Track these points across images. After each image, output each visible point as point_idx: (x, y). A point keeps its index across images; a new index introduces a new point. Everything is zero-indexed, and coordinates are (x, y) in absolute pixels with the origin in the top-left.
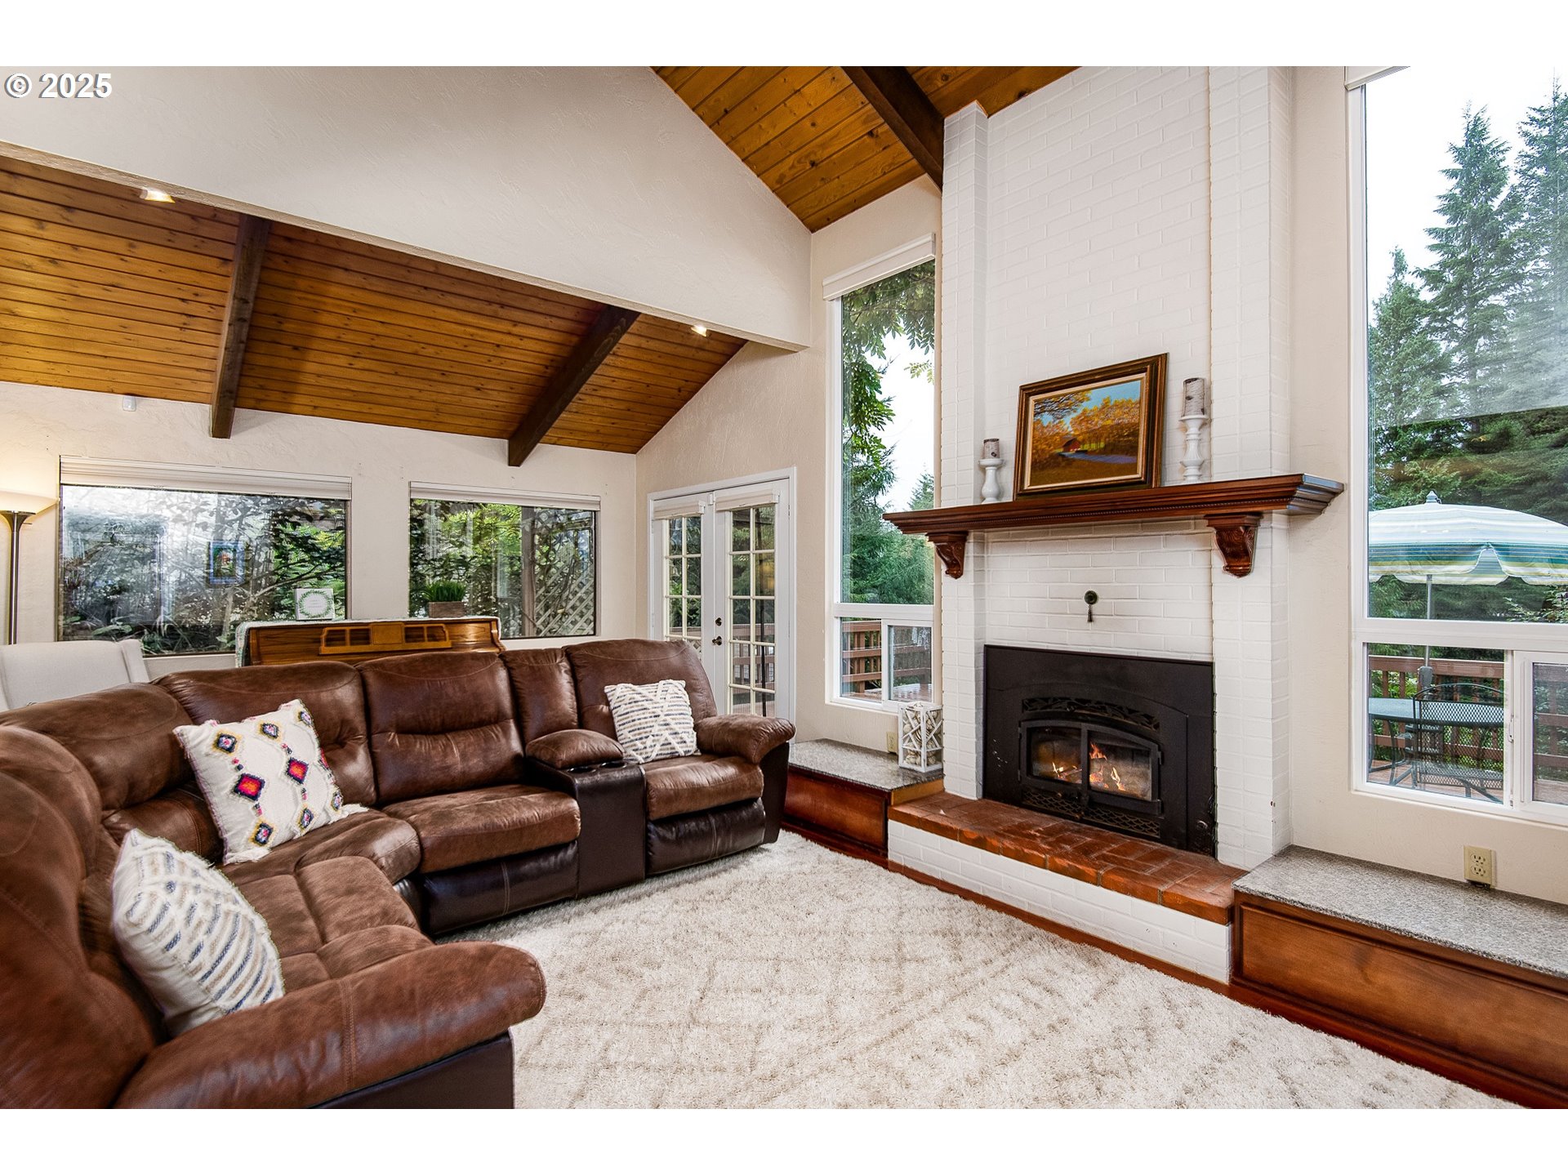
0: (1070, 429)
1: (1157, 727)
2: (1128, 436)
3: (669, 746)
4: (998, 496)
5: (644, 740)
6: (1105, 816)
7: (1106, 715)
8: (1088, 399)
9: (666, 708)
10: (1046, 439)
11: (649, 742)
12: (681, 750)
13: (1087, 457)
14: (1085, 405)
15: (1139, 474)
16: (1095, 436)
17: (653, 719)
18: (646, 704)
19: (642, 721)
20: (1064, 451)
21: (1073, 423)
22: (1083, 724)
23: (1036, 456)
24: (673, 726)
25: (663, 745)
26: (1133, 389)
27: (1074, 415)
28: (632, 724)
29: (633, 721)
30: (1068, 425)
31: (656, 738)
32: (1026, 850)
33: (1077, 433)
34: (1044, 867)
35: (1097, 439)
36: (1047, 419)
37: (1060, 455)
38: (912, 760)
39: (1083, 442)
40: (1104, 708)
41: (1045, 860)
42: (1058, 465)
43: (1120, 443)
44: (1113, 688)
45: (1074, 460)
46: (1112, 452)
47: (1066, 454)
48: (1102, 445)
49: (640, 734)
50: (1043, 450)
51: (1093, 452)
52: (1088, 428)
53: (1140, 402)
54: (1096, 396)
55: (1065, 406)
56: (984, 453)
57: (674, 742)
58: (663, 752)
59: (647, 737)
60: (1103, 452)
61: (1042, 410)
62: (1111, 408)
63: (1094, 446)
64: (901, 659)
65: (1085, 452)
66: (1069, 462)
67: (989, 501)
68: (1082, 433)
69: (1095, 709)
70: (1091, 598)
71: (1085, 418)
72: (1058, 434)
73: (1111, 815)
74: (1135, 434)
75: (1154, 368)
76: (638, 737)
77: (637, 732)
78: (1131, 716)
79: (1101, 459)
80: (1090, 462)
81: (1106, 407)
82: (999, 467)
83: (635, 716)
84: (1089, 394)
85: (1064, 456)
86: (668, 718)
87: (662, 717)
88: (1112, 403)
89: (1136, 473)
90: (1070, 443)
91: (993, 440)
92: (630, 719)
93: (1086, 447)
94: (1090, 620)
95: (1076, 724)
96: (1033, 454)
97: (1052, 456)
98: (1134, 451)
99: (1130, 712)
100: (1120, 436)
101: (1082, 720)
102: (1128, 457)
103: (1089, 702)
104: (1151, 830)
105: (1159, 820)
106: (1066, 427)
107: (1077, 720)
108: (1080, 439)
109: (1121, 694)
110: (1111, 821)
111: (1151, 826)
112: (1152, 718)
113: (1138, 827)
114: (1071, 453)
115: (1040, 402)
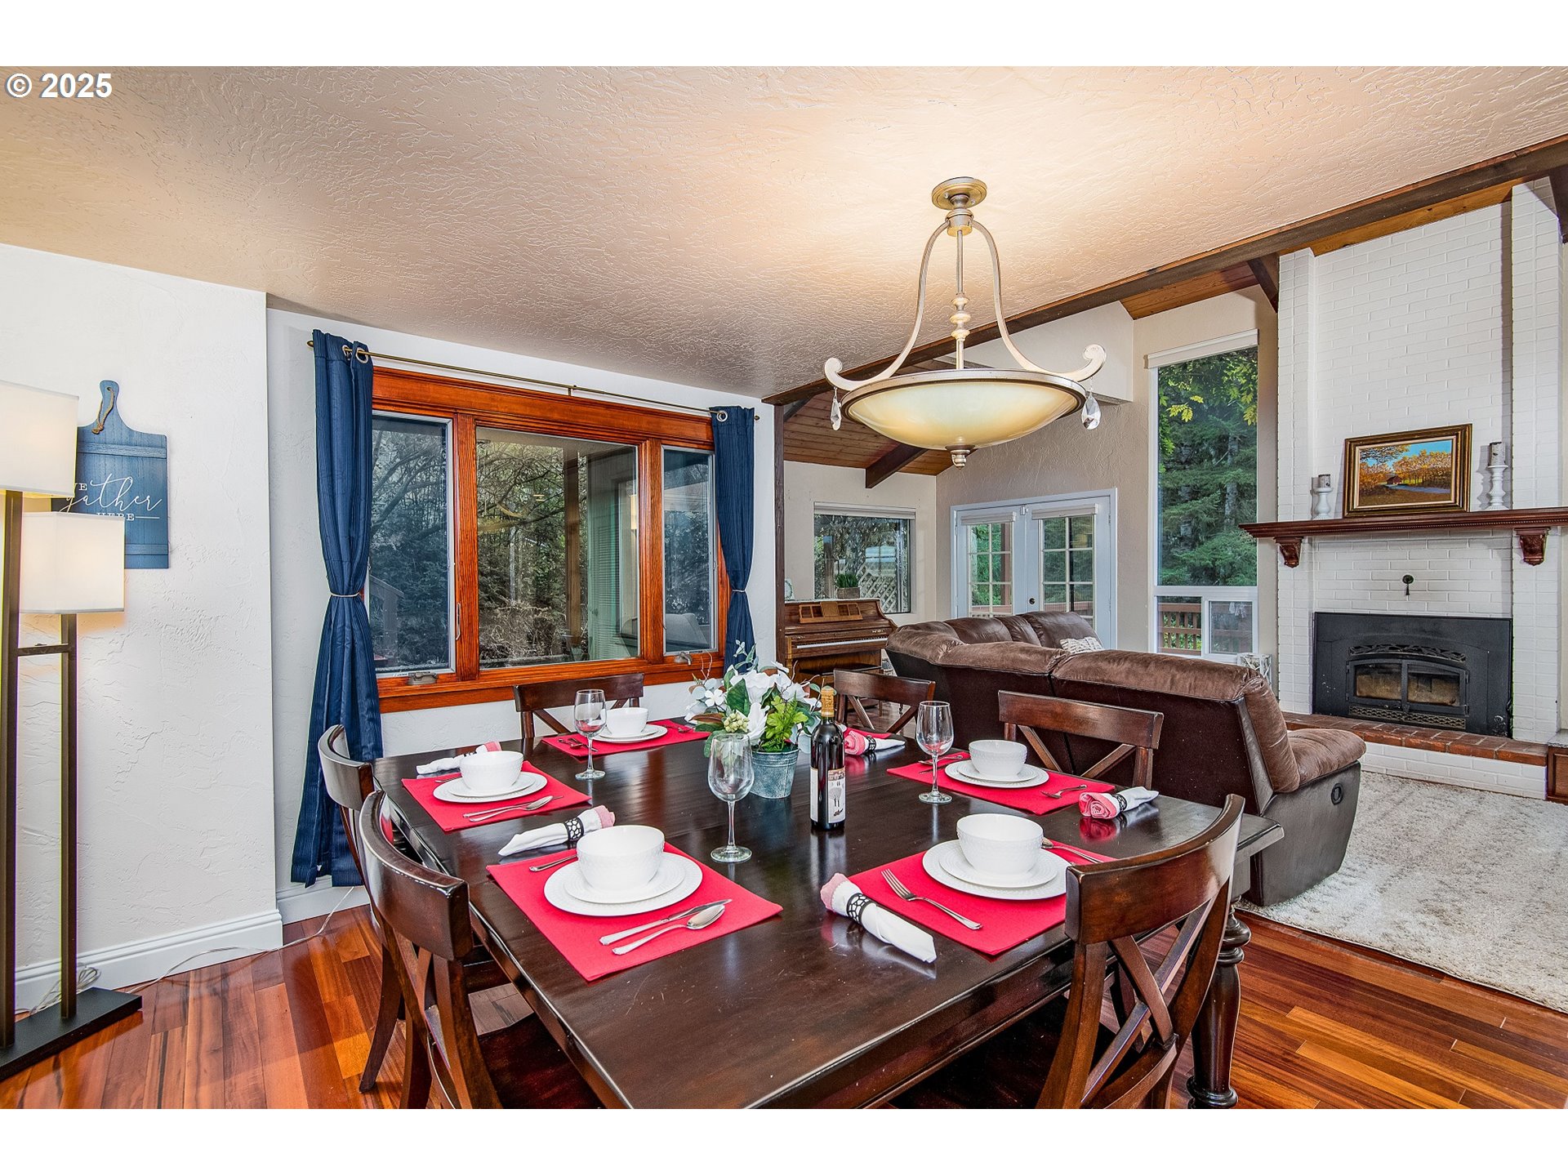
0: (1392, 469)
1: (1463, 658)
2: (1442, 475)
4: (1329, 515)
6: (1420, 718)
7: (1422, 654)
8: (1408, 450)
10: (1371, 475)
13: (1408, 489)
14: (1404, 454)
15: (1452, 501)
16: (1415, 475)
20: (1388, 484)
21: (1395, 465)
22: (1404, 661)
23: (1363, 486)
26: (1446, 446)
27: (1396, 461)
30: (1390, 467)
33: (1399, 472)
35: (1416, 477)
36: (1371, 462)
37: (1384, 486)
39: (1404, 478)
40: (1420, 650)
41: (1401, 741)
42: (1383, 493)
43: (1436, 479)
44: (1428, 637)
45: (1397, 490)
46: (1429, 485)
47: (1390, 486)
48: (1421, 481)
50: (1368, 482)
51: (1412, 485)
52: (1408, 469)
53: (1450, 455)
54: (1413, 450)
55: (1386, 454)
56: (1318, 484)
60: (1422, 485)
61: (1367, 456)
62: (1427, 457)
63: (1413, 481)
65: (1406, 485)
66: (1393, 491)
67: (1321, 517)
68: (1402, 473)
69: (1412, 651)
70: (1408, 579)
71: (1405, 462)
72: (1382, 472)
74: (1448, 475)
75: (1461, 434)
78: (1444, 654)
79: (1422, 490)
80: (1412, 491)
81: (1422, 455)
82: (1329, 493)
84: (1407, 447)
85: (1388, 487)
88: (1428, 454)
89: (1450, 500)
90: (1391, 480)
91: (1327, 475)
93: (1407, 482)
94: (1408, 594)
95: (1398, 661)
96: (1360, 485)
97: (1377, 487)
98: (1448, 485)
99: (1442, 651)
100: (1435, 476)
101: (1402, 659)
102: (1443, 489)
103: (1408, 646)
104: (1459, 725)
105: (1466, 718)
106: (1388, 468)
107: (1398, 658)
108: (1401, 476)
109: (1434, 640)
110: (1426, 721)
111: (1460, 721)
112: (1460, 654)
113: (1447, 723)
114: (1394, 485)
115: (1363, 451)
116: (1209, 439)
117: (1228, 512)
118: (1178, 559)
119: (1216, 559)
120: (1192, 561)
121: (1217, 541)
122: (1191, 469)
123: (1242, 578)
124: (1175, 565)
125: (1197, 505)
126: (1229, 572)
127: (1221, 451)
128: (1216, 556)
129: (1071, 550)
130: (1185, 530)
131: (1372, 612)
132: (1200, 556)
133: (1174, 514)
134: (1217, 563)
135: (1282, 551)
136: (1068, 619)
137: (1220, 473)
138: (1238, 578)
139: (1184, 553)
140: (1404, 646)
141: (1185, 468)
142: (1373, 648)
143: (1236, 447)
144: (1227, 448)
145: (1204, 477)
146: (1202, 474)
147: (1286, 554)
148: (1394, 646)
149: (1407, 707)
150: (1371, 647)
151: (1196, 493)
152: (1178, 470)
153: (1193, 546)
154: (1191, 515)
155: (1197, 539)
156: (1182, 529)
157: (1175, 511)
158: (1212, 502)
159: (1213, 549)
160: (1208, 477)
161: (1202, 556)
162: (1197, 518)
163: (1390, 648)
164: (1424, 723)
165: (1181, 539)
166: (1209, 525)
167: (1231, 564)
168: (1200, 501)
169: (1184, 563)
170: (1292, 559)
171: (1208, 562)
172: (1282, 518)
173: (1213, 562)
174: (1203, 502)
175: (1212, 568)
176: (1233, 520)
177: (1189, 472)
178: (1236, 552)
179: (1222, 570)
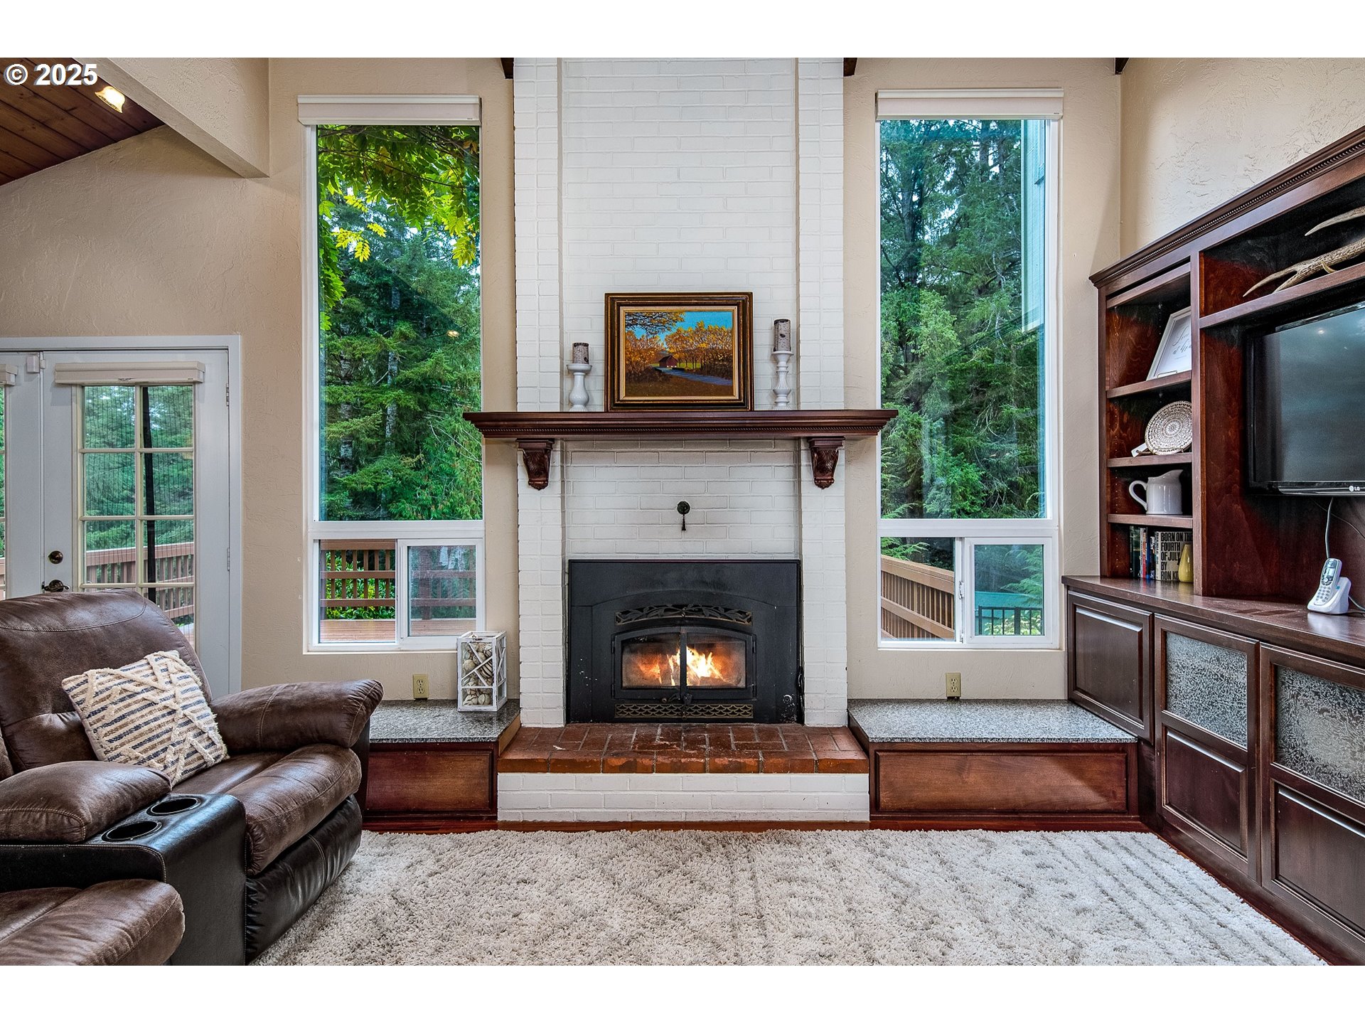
0: (665, 346)
1: (749, 620)
2: (722, 360)
3: (195, 756)
4: (586, 404)
5: (162, 755)
6: (702, 710)
7: (703, 617)
8: (682, 320)
9: (179, 695)
10: (641, 353)
11: (170, 757)
12: (210, 757)
13: (684, 375)
14: (678, 325)
15: (735, 397)
16: (692, 356)
17: (170, 718)
18: (150, 695)
19: (153, 724)
20: (661, 367)
21: (668, 340)
22: (682, 628)
23: (631, 368)
24: (196, 722)
25: (188, 755)
27: (668, 333)
28: (136, 733)
29: (137, 728)
30: (662, 341)
31: (178, 747)
32: (683, 760)
33: (672, 351)
34: (704, 771)
35: (694, 360)
36: (639, 332)
37: (656, 369)
38: (474, 701)
39: (680, 360)
40: (700, 610)
42: (655, 379)
43: (717, 367)
44: (710, 590)
45: (671, 377)
46: (708, 373)
47: (663, 369)
48: (698, 366)
49: (153, 747)
50: (637, 362)
51: (689, 371)
52: (683, 347)
53: (732, 332)
54: (690, 319)
55: (655, 324)
56: (574, 357)
57: (200, 747)
58: (188, 767)
59: (165, 750)
60: (700, 372)
61: (634, 323)
62: (706, 333)
63: (690, 366)
64: (421, 585)
65: (682, 370)
66: (667, 378)
67: (578, 408)
68: (677, 352)
69: (692, 612)
70: (684, 508)
71: (679, 338)
72: (652, 349)
73: (709, 708)
74: (730, 360)
75: (743, 303)
76: (151, 753)
77: (149, 744)
78: (726, 614)
79: (697, 378)
80: (687, 379)
81: (699, 330)
82: (586, 373)
83: (137, 719)
84: (684, 315)
85: (660, 371)
86: (187, 712)
87: (180, 713)
88: (706, 328)
89: (732, 394)
90: (666, 360)
91: (583, 345)
92: (132, 726)
93: (683, 365)
94: (684, 529)
95: (676, 629)
96: (626, 366)
97: (647, 370)
98: (729, 375)
99: (726, 610)
100: (715, 360)
101: (681, 625)
102: (724, 380)
103: (686, 606)
104: (745, 713)
105: (752, 702)
106: (660, 343)
107: (675, 625)
108: (676, 357)
109: (717, 594)
110: (708, 713)
111: (745, 709)
112: (745, 613)
113: (733, 713)
114: (668, 369)
115: (629, 314)
116: (369, 354)
117: (388, 435)
118: (338, 482)
119: (378, 484)
120: (354, 485)
121: (379, 464)
122: (350, 385)
123: (403, 503)
124: (335, 489)
125: (357, 423)
126: (390, 497)
127: (381, 370)
128: (378, 480)
129: (148, 450)
130: (345, 452)
131: (641, 557)
132: (362, 479)
133: (334, 432)
134: (380, 487)
135: (526, 461)
136: (101, 613)
137: (381, 393)
138: (400, 504)
139: (342, 476)
140: (681, 607)
141: (344, 384)
142: (645, 611)
143: (395, 368)
144: (387, 367)
145: (365, 395)
146: (362, 392)
147: (532, 467)
148: (670, 606)
149: (688, 698)
150: (641, 610)
151: (356, 411)
152: (338, 384)
153: (354, 470)
154: (351, 436)
155: (357, 462)
156: (343, 450)
157: (335, 429)
158: (374, 422)
159: (375, 473)
160: (369, 395)
161: (364, 480)
162: (358, 439)
163: (666, 610)
164: (706, 717)
165: (342, 461)
166: (370, 447)
167: (392, 488)
168: (361, 420)
169: (345, 486)
170: (539, 477)
171: (370, 486)
172: (521, 408)
173: (376, 487)
174: (365, 421)
175: (373, 493)
176: (394, 444)
177: (349, 387)
178: (398, 476)
179: (383, 495)
